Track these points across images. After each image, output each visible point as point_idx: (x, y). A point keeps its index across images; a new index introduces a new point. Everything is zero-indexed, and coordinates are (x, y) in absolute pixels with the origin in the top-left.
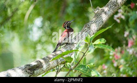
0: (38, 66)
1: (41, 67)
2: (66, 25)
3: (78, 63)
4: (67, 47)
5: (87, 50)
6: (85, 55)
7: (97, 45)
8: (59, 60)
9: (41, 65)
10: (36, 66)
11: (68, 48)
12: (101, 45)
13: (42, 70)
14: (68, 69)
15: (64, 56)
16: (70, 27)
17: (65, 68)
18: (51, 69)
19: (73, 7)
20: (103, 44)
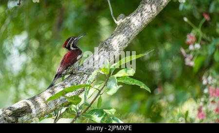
0: (23, 110)
1: (28, 113)
2: (70, 43)
3: (90, 106)
4: (72, 80)
5: (104, 86)
6: (101, 93)
7: (121, 79)
8: (59, 101)
9: (30, 109)
10: (20, 110)
11: (74, 81)
12: (127, 79)
13: (31, 116)
14: (73, 114)
15: (67, 94)
16: (76, 48)
17: (67, 114)
18: (45, 115)
19: (76, 18)
20: (130, 76)
